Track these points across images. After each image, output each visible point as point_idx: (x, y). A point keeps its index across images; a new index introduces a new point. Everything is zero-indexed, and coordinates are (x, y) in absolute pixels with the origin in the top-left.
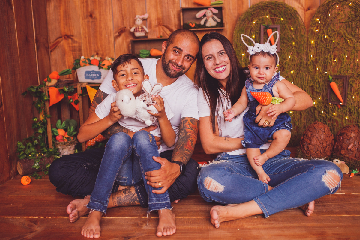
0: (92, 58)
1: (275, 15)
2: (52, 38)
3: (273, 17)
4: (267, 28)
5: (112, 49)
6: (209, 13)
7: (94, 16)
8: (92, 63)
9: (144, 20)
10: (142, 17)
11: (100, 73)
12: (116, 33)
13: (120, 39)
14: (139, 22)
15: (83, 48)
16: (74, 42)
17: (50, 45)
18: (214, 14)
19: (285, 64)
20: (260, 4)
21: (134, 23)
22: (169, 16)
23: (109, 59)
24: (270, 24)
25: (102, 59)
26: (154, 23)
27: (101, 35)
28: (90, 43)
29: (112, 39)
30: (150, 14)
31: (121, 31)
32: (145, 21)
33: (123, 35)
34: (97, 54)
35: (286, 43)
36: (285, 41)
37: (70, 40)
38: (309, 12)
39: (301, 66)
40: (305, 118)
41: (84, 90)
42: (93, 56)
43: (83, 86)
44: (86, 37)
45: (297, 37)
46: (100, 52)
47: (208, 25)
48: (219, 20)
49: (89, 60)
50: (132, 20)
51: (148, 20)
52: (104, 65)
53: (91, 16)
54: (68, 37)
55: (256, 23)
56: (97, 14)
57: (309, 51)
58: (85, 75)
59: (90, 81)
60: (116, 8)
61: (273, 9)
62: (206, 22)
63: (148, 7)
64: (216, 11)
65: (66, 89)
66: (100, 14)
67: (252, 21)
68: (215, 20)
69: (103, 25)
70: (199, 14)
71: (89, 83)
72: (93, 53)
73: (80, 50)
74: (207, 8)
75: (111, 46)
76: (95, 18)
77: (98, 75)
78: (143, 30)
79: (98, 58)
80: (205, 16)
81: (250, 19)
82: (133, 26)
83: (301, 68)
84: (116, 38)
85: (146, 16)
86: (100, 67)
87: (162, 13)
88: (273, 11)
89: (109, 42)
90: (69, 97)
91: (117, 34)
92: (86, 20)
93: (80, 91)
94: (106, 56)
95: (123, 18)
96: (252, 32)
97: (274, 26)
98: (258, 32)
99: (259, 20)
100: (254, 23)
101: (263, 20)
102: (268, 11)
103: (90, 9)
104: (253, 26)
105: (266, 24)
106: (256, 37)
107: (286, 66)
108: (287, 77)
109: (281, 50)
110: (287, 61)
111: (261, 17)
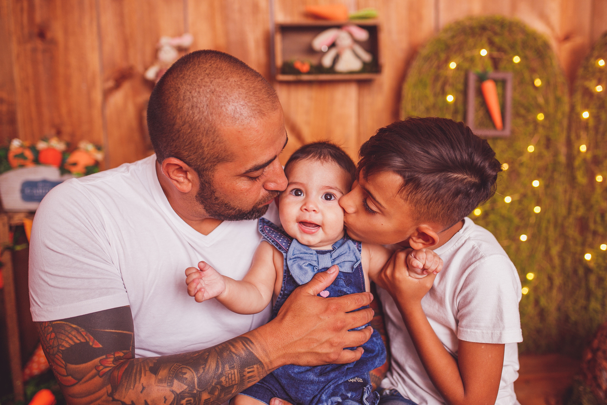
0: (41, 145)
1: (500, 49)
3: (495, 54)
4: (481, 79)
5: (98, 122)
6: (344, 38)
7: (49, 35)
8: (42, 157)
9: (181, 50)
10: (177, 41)
12: (107, 80)
13: (118, 98)
14: (168, 54)
15: (20, 116)
18: (356, 41)
19: (521, 164)
20: (467, 23)
21: (155, 57)
22: (243, 43)
23: (90, 147)
24: (490, 70)
25: (72, 147)
27: (68, 83)
28: (39, 105)
29: (98, 96)
30: (195, 36)
31: (122, 77)
33: (127, 86)
34: (59, 134)
35: (523, 117)
36: (522, 111)
38: (568, 46)
39: (554, 170)
40: (560, 289)
41: (19, 231)
42: (45, 139)
43: (17, 220)
44: (27, 89)
45: (547, 101)
46: (67, 129)
48: (367, 57)
49: (33, 148)
50: (149, 51)
52: (75, 164)
53: (42, 35)
55: (458, 68)
56: (57, 32)
57: (573, 137)
58: (22, 191)
60: (108, 19)
61: (496, 34)
63: (191, 18)
64: (362, 35)
66: (66, 31)
67: (447, 61)
68: (357, 56)
69: (73, 61)
70: (321, 41)
72: (48, 130)
73: (12, 121)
74: (339, 27)
75: (96, 113)
76: (53, 42)
79: (58, 145)
80: (333, 45)
81: (443, 56)
82: (152, 64)
83: (556, 176)
84: (107, 93)
85: (186, 41)
86: (64, 170)
87: (227, 34)
88: (497, 40)
89: (90, 103)
91: (111, 84)
92: (29, 46)
94: (82, 138)
95: (126, 43)
96: (448, 88)
97: (500, 75)
98: (460, 87)
99: (465, 59)
100: (453, 65)
101: (472, 60)
102: (484, 40)
103: (39, 17)
104: (449, 74)
105: (478, 69)
106: (455, 102)
107: (523, 171)
108: (524, 196)
109: (513, 132)
110: (524, 159)
111: (468, 54)
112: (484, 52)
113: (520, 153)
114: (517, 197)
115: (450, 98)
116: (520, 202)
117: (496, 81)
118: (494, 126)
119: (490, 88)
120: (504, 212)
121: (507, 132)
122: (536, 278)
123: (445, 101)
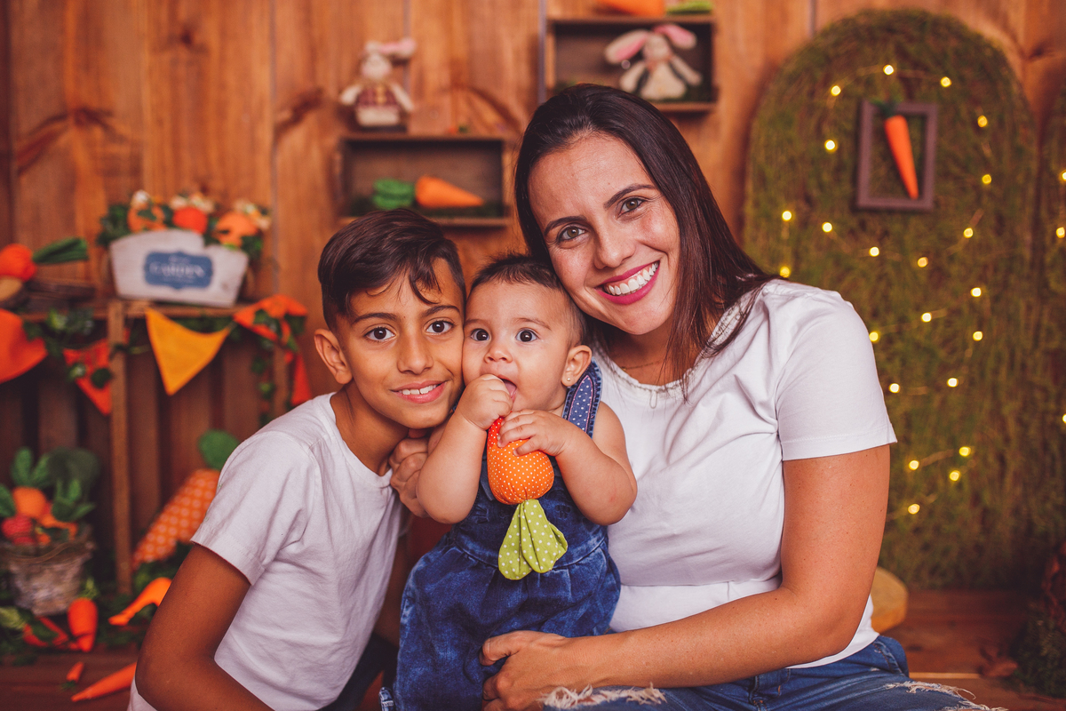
0: (178, 203)
1: (916, 65)
2: (27, 120)
3: (909, 73)
4: (884, 113)
5: (264, 175)
7: (198, 39)
8: (178, 219)
9: (398, 62)
10: (391, 48)
11: (207, 264)
12: (282, 109)
13: (296, 138)
14: (377, 68)
15: (148, 164)
16: (112, 136)
17: (17, 146)
18: (676, 50)
19: (951, 258)
20: (862, 21)
21: (357, 71)
22: (494, 55)
23: (251, 209)
24: (900, 99)
25: (221, 210)
26: (437, 76)
27: (222, 113)
28: (176, 146)
29: (265, 134)
30: (420, 41)
31: (304, 105)
32: (400, 71)
33: (311, 119)
34: (205, 191)
35: (956, 178)
36: (955, 170)
37: (98, 133)
38: (1040, 64)
39: (1009, 270)
40: (1016, 476)
41: (138, 327)
42: (184, 194)
43: (134, 311)
44: (160, 122)
45: (998, 154)
46: (217, 184)
47: (652, 91)
48: (693, 77)
49: (166, 208)
50: (347, 64)
51: (414, 67)
52: (226, 232)
53: (187, 38)
54: (90, 117)
55: (845, 94)
56: (209, 33)
57: (1044, 214)
58: (147, 268)
59: (164, 293)
60: (287, 17)
61: (911, 39)
62: (643, 80)
63: (414, 15)
64: (685, 40)
65: (58, 322)
66: (224, 34)
67: (827, 84)
68: (678, 75)
69: (231, 79)
70: (619, 50)
71: (159, 304)
72: (187, 183)
73: (136, 171)
74: (649, 27)
75: (262, 160)
76: (203, 50)
77: (199, 271)
78: (391, 100)
79: (203, 204)
80: (638, 57)
81: (819, 75)
82: (351, 83)
83: (1013, 279)
84: (281, 130)
85: (405, 48)
86: (211, 238)
87: (470, 40)
88: (912, 49)
89: (253, 146)
90: (71, 354)
91: (286, 115)
92: (166, 57)
93: (117, 332)
94: (239, 196)
95: (313, 52)
96: (826, 129)
97: (915, 108)
98: (849, 127)
99: (857, 80)
100: (836, 90)
101: (869, 83)
102: (891, 48)
103: (184, 13)
104: (830, 104)
105: (881, 98)
106: (839, 150)
107: (955, 269)
108: (956, 312)
109: (937, 203)
110: (957, 249)
111: (862, 72)
112: (889, 70)
113: (953, 238)
114: (942, 313)
115: (830, 145)
116: (948, 323)
117: (908, 118)
118: (906, 193)
119: (898, 129)
120: (919, 337)
121: (927, 203)
122: (974, 455)
123: (823, 149)
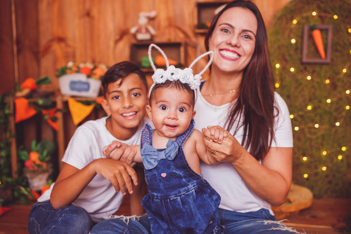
0: (82, 66)
1: (325, 11)
2: (44, 41)
3: (323, 14)
4: (312, 29)
7: (91, 15)
8: (81, 70)
9: (151, 19)
10: (148, 14)
11: (88, 84)
14: (143, 21)
19: (339, 80)
22: (182, 16)
23: (104, 67)
24: (319, 24)
25: (95, 68)
29: (112, 43)
30: (158, 11)
31: (123, 33)
33: (125, 38)
35: (340, 51)
36: (339, 48)
37: (63, 45)
41: (66, 104)
43: (65, 98)
46: (98, 60)
49: (78, 67)
53: (88, 14)
54: (61, 40)
55: (298, 23)
56: (95, 12)
59: (75, 93)
61: (322, 2)
65: (41, 102)
66: (99, 12)
67: (292, 19)
71: (73, 97)
73: (74, 56)
75: (111, 51)
76: (93, 18)
77: (85, 86)
78: (147, 31)
81: (289, 16)
84: (117, 42)
85: (153, 14)
86: (89, 76)
87: (174, 10)
88: (322, 6)
90: (44, 112)
91: (117, 37)
92: (82, 21)
93: (60, 105)
96: (292, 35)
97: (324, 27)
98: (300, 34)
99: (303, 18)
100: (295, 22)
101: (307, 19)
102: (315, 6)
103: (87, 6)
104: (293, 27)
105: (312, 23)
106: (296, 43)
107: (339, 84)
108: (340, 99)
109: (332, 60)
110: (341, 76)
111: (305, 15)
112: (314, 14)
113: (338, 73)
114: (335, 99)
115: (293, 41)
116: (337, 103)
117: (321, 30)
118: (320, 57)
119: (317, 34)
120: (327, 108)
121: (328, 60)
122: (348, 150)
123: (290, 42)
